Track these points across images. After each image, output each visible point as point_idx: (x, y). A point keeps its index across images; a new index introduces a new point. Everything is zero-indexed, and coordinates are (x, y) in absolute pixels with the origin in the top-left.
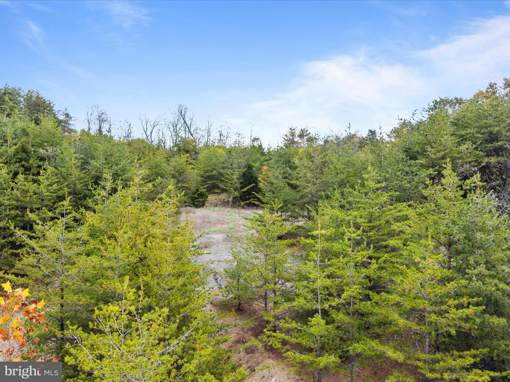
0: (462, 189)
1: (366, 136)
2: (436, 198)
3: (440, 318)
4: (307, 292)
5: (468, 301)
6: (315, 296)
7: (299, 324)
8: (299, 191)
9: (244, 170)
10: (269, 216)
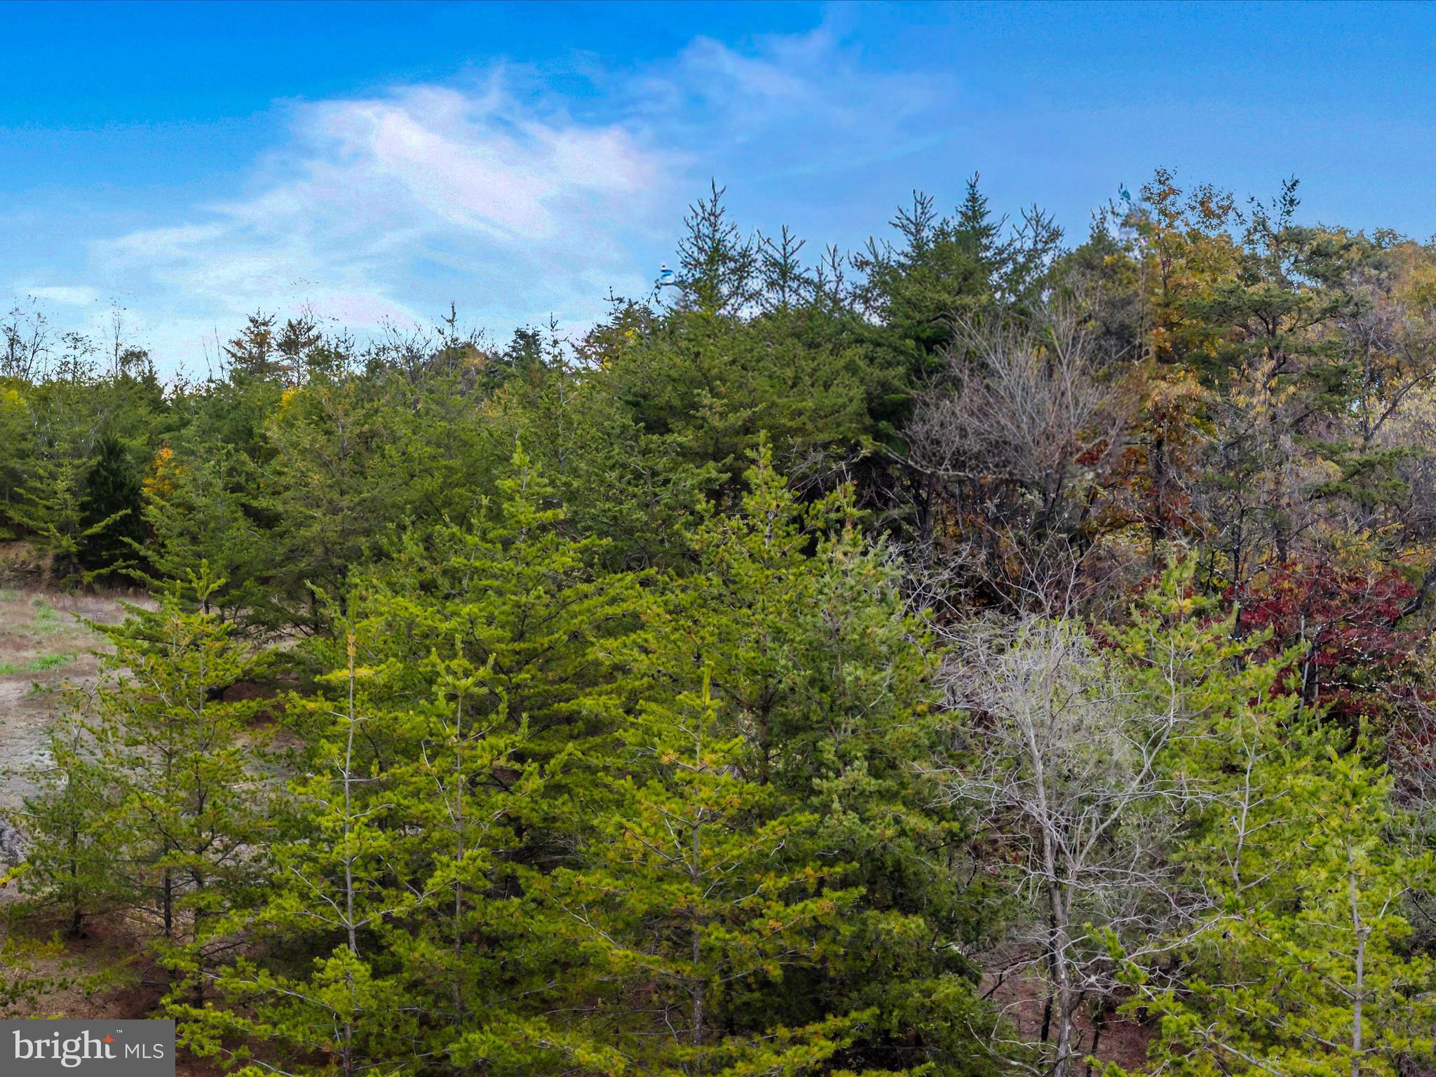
0: (802, 529)
1: (508, 350)
2: (727, 556)
3: (736, 933)
4: (310, 876)
5: (819, 874)
6: (334, 889)
7: (282, 979)
8: (281, 535)
9: (94, 462)
10: (179, 619)
